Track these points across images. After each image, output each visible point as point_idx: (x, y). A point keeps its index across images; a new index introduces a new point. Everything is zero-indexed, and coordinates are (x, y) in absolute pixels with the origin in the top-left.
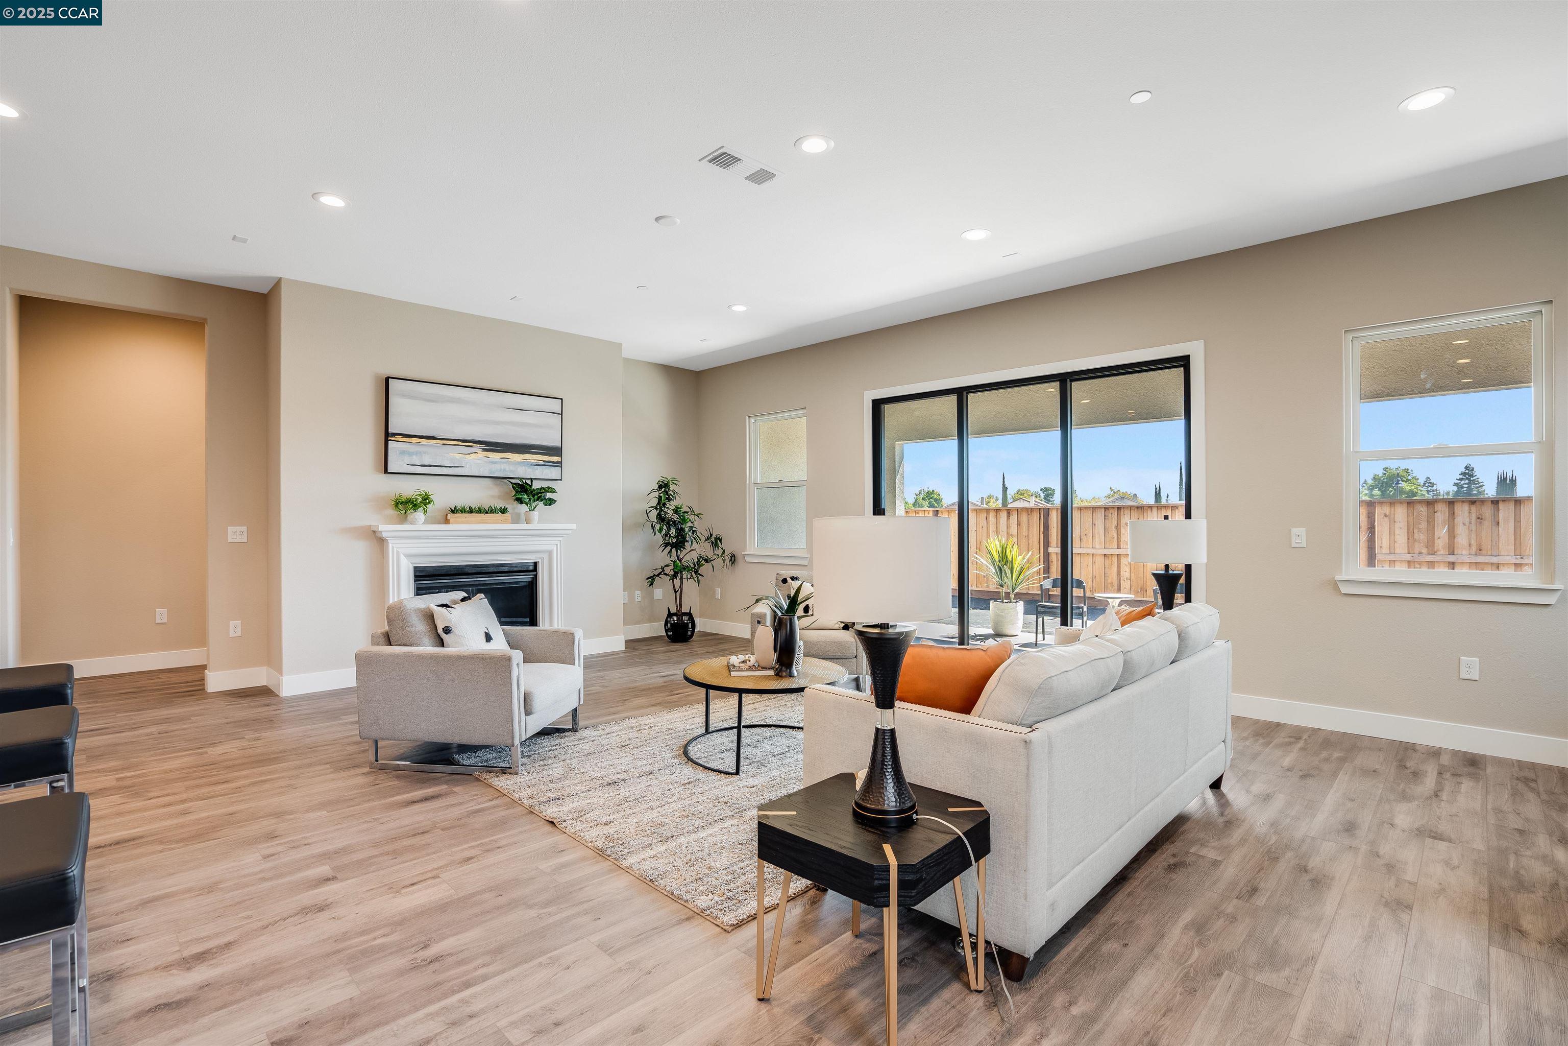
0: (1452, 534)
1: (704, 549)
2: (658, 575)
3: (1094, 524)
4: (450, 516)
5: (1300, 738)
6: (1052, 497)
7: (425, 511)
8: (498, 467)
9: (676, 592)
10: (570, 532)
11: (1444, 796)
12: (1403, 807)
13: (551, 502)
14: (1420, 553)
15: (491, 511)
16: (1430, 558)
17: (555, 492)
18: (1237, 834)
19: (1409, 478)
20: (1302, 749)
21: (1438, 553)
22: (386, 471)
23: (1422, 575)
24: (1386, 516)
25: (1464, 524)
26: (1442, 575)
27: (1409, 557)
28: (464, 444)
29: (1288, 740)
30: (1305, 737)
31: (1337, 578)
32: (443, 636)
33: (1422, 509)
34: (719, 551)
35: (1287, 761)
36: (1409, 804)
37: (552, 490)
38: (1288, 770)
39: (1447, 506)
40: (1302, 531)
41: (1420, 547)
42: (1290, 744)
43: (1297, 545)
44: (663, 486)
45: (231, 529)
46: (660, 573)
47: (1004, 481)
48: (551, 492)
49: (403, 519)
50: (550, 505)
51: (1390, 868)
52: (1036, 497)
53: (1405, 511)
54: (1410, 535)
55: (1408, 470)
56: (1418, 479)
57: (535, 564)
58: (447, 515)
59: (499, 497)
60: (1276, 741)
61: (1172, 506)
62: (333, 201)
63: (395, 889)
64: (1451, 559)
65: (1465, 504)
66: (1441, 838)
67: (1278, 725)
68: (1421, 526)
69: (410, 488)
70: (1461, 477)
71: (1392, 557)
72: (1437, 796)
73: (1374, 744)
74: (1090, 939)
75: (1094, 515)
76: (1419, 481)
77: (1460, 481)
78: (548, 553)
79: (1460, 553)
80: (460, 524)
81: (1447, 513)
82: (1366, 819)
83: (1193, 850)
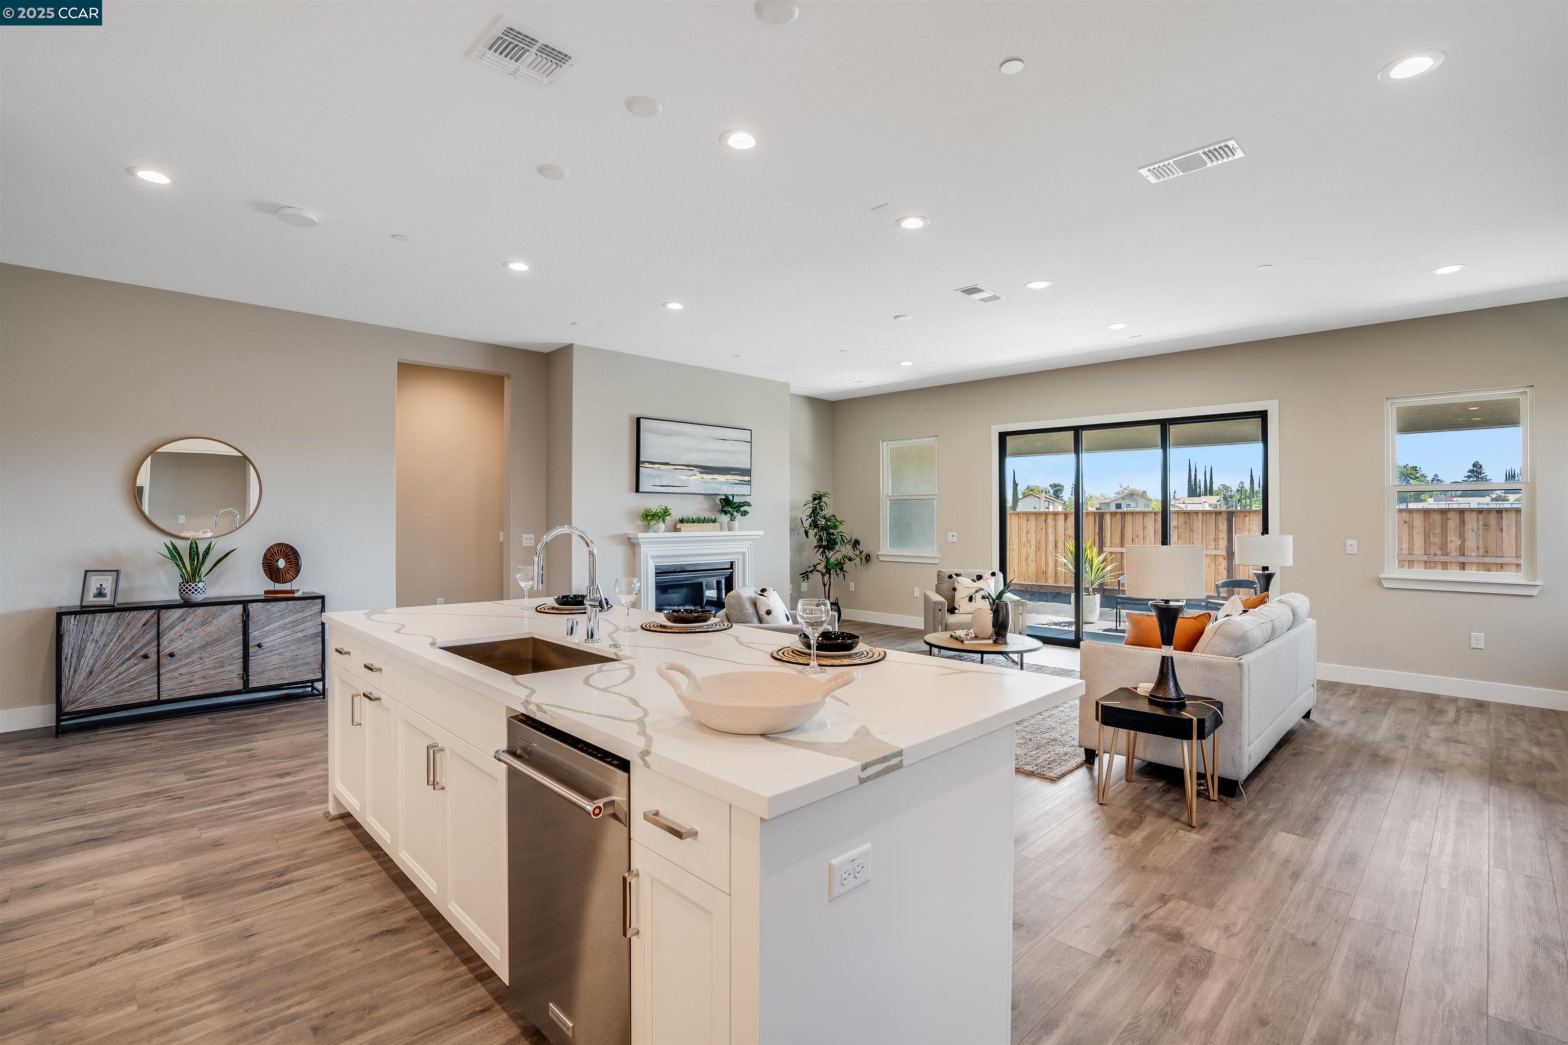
0: (1462, 536)
1: (847, 550)
2: (811, 572)
3: (1144, 527)
4: (679, 526)
5: (1356, 691)
6: (1061, 493)
7: (664, 522)
8: (709, 486)
9: (825, 585)
10: (758, 537)
11: (1461, 722)
12: (1435, 728)
13: (745, 513)
14: (1435, 554)
15: (704, 521)
16: (1444, 559)
17: (751, 506)
18: (1329, 741)
19: (1418, 475)
20: (1358, 697)
21: (1451, 554)
22: (637, 490)
23: (1437, 574)
24: (1405, 522)
25: (1473, 530)
26: (1454, 574)
27: (1425, 558)
28: (688, 468)
29: (1347, 692)
30: (1359, 690)
31: (1381, 576)
32: (765, 616)
33: (1437, 517)
34: (857, 552)
35: (1351, 703)
36: (1438, 727)
37: (748, 504)
38: (1353, 709)
39: (1458, 515)
40: (1354, 542)
41: (1434, 549)
42: (1349, 694)
43: (1350, 552)
44: (817, 498)
45: (524, 536)
46: (813, 570)
47: (1014, 477)
48: (748, 506)
49: (647, 529)
50: (745, 515)
51: (1429, 755)
52: (1046, 493)
53: (1422, 518)
54: (1427, 537)
55: (1416, 467)
56: (1426, 477)
57: (732, 563)
58: (676, 524)
59: (709, 510)
60: (1339, 692)
61: (1216, 512)
62: (675, 306)
64: (1462, 559)
65: (1473, 513)
66: (1460, 742)
67: (1337, 683)
68: (1435, 531)
69: (655, 504)
70: (1469, 474)
71: (1411, 558)
72: (1456, 723)
73: (1410, 695)
74: (1262, 783)
75: (1145, 519)
76: (1427, 479)
77: (1468, 479)
78: (742, 555)
79: (1469, 555)
80: (687, 531)
81: (1458, 520)
82: (1411, 733)
83: (1304, 747)
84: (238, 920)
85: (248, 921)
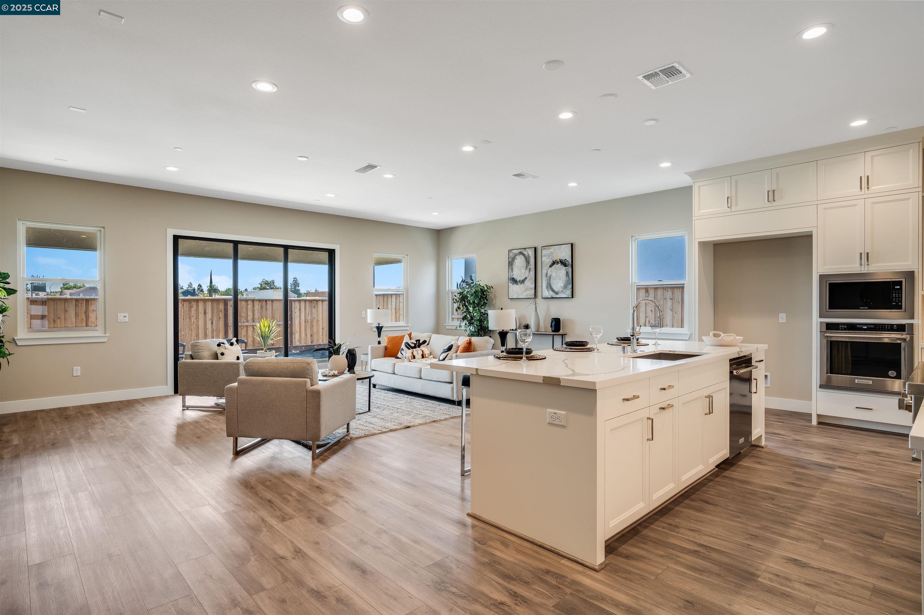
84: (748, 545)
85: (745, 542)
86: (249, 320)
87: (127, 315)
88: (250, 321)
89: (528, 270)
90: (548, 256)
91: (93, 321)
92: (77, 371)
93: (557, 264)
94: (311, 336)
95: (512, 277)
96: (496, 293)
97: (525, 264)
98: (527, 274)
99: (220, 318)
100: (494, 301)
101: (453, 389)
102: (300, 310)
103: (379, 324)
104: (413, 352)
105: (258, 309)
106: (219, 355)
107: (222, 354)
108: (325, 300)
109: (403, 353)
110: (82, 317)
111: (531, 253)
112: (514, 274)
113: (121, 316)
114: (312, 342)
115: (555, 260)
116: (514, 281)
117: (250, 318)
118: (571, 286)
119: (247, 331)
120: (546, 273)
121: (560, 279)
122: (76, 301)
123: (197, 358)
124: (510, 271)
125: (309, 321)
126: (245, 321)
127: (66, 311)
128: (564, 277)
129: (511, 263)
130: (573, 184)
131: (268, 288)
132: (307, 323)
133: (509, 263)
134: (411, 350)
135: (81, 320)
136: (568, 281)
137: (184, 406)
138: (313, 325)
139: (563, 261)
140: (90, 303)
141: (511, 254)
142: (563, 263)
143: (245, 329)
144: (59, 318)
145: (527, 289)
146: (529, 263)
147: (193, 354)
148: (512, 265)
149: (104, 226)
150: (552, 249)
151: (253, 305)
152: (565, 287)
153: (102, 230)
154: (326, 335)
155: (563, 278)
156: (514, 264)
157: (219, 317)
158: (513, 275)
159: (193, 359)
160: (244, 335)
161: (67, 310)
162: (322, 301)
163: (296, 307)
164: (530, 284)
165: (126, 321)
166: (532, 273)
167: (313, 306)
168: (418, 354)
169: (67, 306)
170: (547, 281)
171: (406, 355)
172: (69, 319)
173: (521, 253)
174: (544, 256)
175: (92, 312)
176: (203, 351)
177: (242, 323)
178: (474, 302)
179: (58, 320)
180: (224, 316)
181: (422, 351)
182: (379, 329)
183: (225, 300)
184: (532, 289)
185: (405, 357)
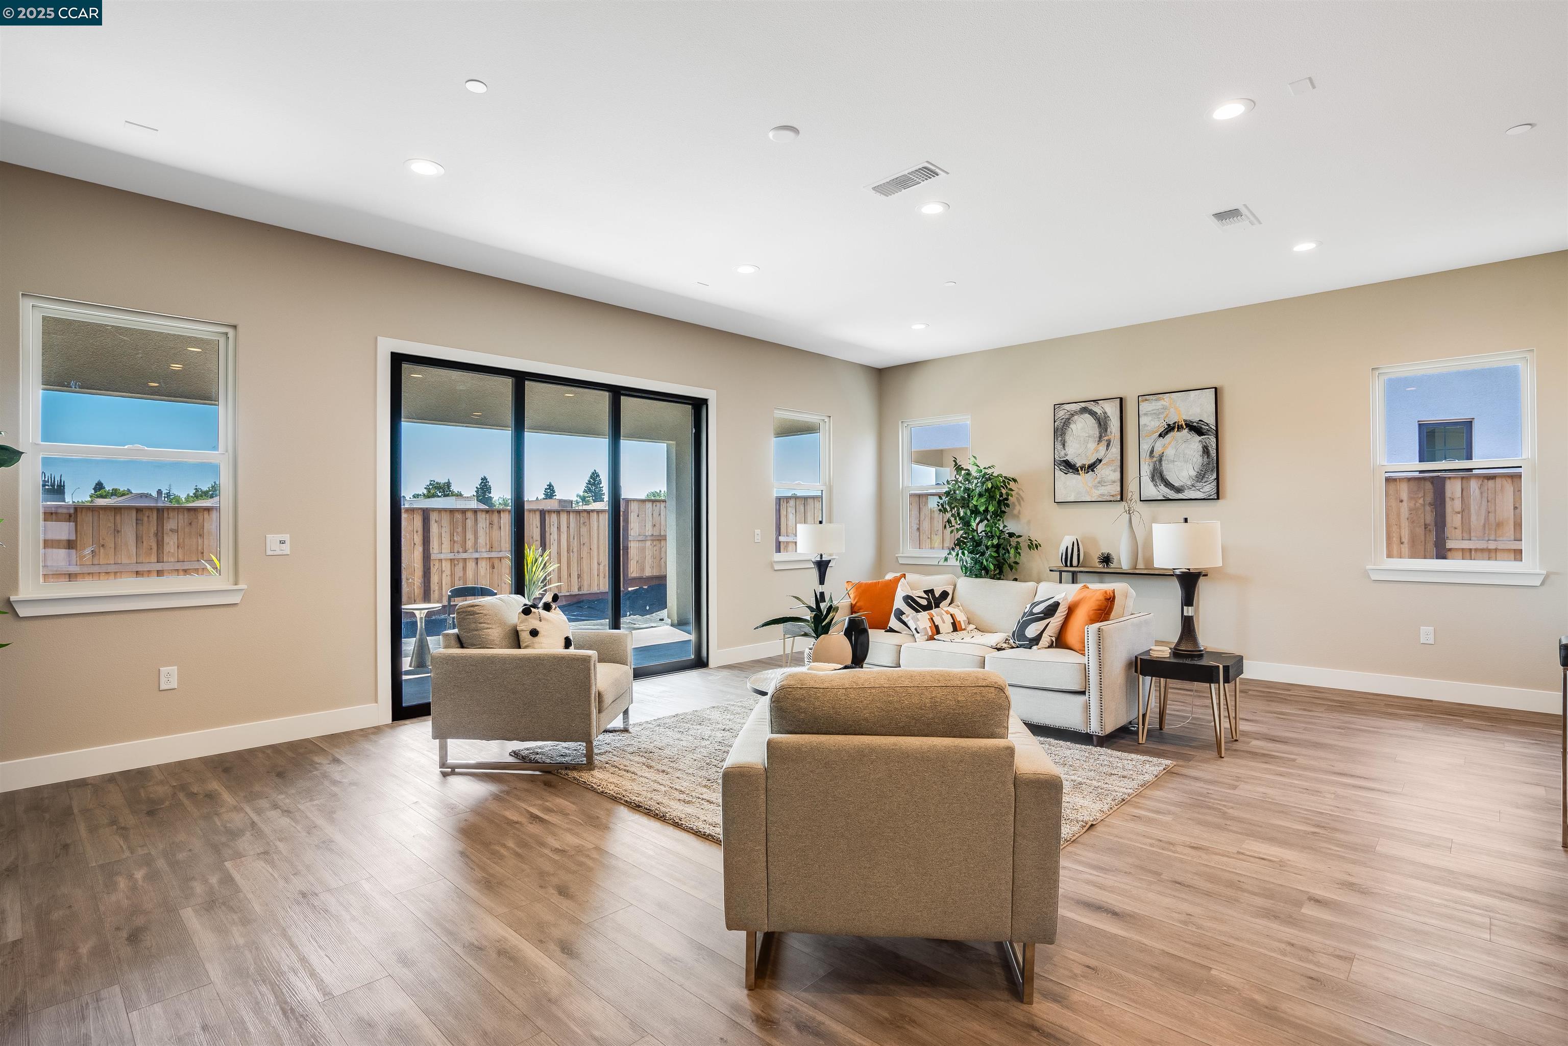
25: (483, 528)
63: (1281, 864)
65: (483, 512)
68: (458, 531)
81: (473, 521)
86: (469, 549)
87: (286, 537)
88: (471, 551)
89: (1104, 443)
90: (1156, 414)
91: (172, 551)
92: (170, 677)
93: (1178, 430)
94: (578, 578)
95: (1065, 459)
96: (1021, 493)
97: (1097, 433)
98: (1103, 453)
99: (415, 544)
100: (1018, 508)
101: (1087, 707)
102: (559, 528)
103: (821, 555)
104: (932, 619)
105: (485, 528)
106: (525, 636)
107: (534, 633)
108: (602, 511)
109: (908, 621)
110: (150, 544)
111: (1112, 410)
112: (1069, 453)
113: (273, 540)
114: (580, 589)
115: (1174, 423)
116: (1069, 466)
117: (470, 544)
118: (1215, 476)
119: (464, 568)
120: (1150, 448)
121: (1186, 461)
122: (137, 512)
123: (475, 645)
124: (1059, 446)
125: (575, 550)
126: (461, 550)
127: (117, 531)
128: (1197, 456)
129: (1060, 432)
130: (1305, 247)
131: (440, 494)
132: (571, 553)
133: (1055, 431)
134: (924, 615)
135: (148, 549)
136: (1208, 464)
137: (443, 765)
138: (582, 558)
139: (1195, 424)
140: (166, 515)
141: (1061, 414)
142: (1196, 429)
143: (461, 565)
144: (103, 546)
145: (1101, 483)
146: (1106, 431)
147: (464, 635)
148: (1063, 434)
149: (233, 323)
150: (1166, 400)
151: (476, 520)
152: (1201, 477)
153: (231, 332)
154: (604, 575)
155: (1195, 460)
156: (1069, 432)
157: (413, 543)
158: (1066, 455)
159: (462, 646)
160: (460, 577)
161: (120, 529)
162: (598, 512)
163: (552, 524)
164: (1109, 473)
165: (285, 553)
166: (1115, 450)
167: (581, 522)
168: (944, 622)
169: (120, 521)
170: (1152, 465)
171: (916, 624)
172: (123, 547)
173: (1085, 410)
174: (1145, 414)
175: (171, 533)
176: (488, 626)
177: (456, 554)
178: (986, 511)
179: (102, 550)
180: (422, 541)
181: (951, 615)
182: (822, 566)
183: (424, 510)
184: (1114, 482)
185: (916, 629)
